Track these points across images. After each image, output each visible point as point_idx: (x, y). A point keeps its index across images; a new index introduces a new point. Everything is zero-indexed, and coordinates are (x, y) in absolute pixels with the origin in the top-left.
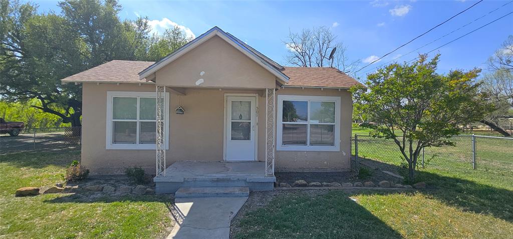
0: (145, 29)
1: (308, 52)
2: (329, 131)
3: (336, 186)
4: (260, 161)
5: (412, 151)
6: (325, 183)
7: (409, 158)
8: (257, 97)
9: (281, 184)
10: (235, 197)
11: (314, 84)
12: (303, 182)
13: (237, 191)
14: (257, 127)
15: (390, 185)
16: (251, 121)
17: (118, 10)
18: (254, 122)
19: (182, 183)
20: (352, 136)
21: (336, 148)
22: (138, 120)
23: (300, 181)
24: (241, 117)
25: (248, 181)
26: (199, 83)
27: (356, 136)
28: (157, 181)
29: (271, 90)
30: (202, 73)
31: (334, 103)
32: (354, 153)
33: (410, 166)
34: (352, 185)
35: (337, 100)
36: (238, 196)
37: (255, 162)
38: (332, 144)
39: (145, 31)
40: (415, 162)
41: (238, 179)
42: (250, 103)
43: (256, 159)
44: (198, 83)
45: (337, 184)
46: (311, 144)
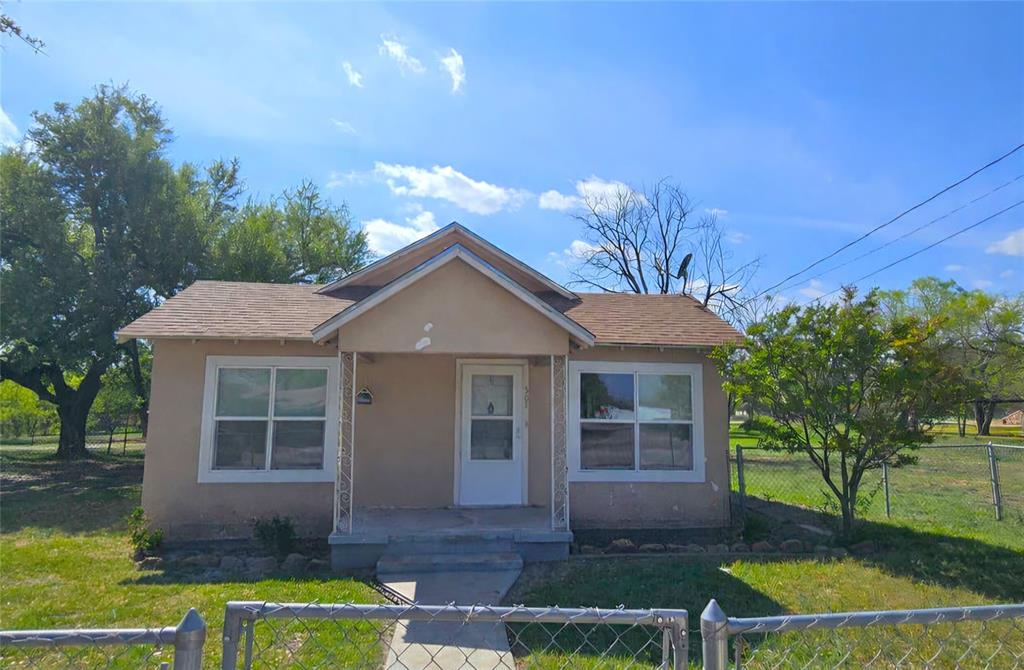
0: (230, 187)
1: (632, 237)
2: (683, 440)
3: (693, 550)
4: (534, 506)
5: (847, 478)
6: (672, 546)
7: (841, 490)
8: (527, 367)
9: (583, 548)
10: (495, 570)
11: (644, 338)
12: (628, 543)
13: (498, 561)
14: (526, 430)
15: (805, 548)
16: (514, 418)
17: (163, 141)
18: (519, 419)
19: (385, 546)
20: (731, 448)
21: (698, 475)
22: (271, 418)
23: (622, 540)
24: (491, 408)
25: (517, 541)
26: (422, 344)
27: (739, 449)
28: (334, 542)
29: (560, 359)
30: (428, 327)
31: (690, 377)
32: (735, 488)
33: (844, 509)
34: (727, 548)
35: (695, 371)
36: (500, 570)
37: (523, 506)
38: (689, 467)
39: (231, 192)
40: (853, 500)
41: (498, 538)
42: (510, 379)
43: (526, 503)
44: (419, 346)
45: (697, 548)
46: (643, 467)
